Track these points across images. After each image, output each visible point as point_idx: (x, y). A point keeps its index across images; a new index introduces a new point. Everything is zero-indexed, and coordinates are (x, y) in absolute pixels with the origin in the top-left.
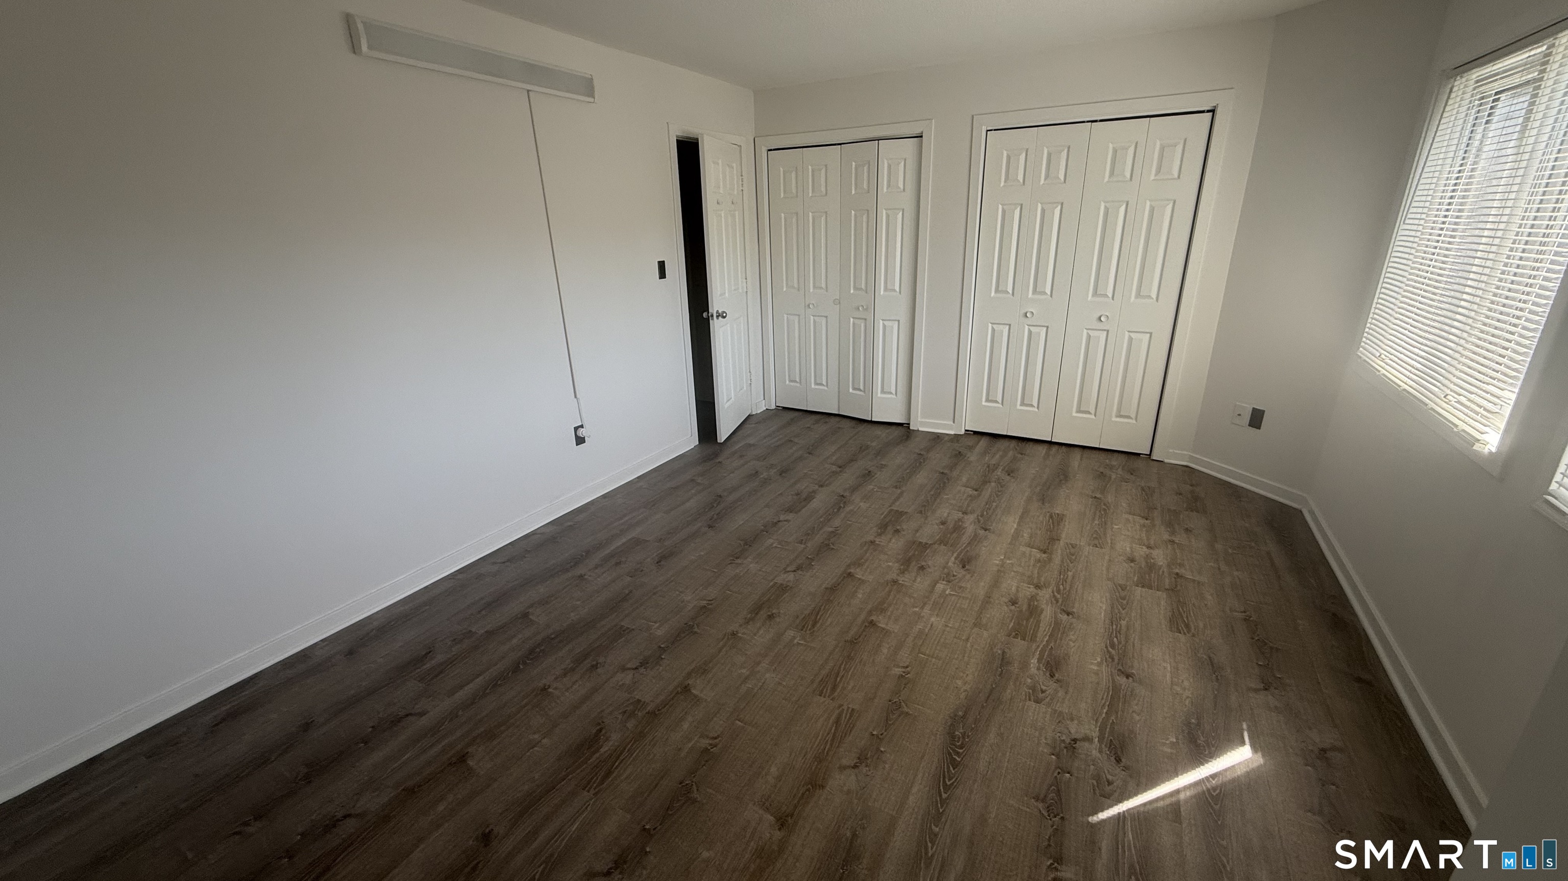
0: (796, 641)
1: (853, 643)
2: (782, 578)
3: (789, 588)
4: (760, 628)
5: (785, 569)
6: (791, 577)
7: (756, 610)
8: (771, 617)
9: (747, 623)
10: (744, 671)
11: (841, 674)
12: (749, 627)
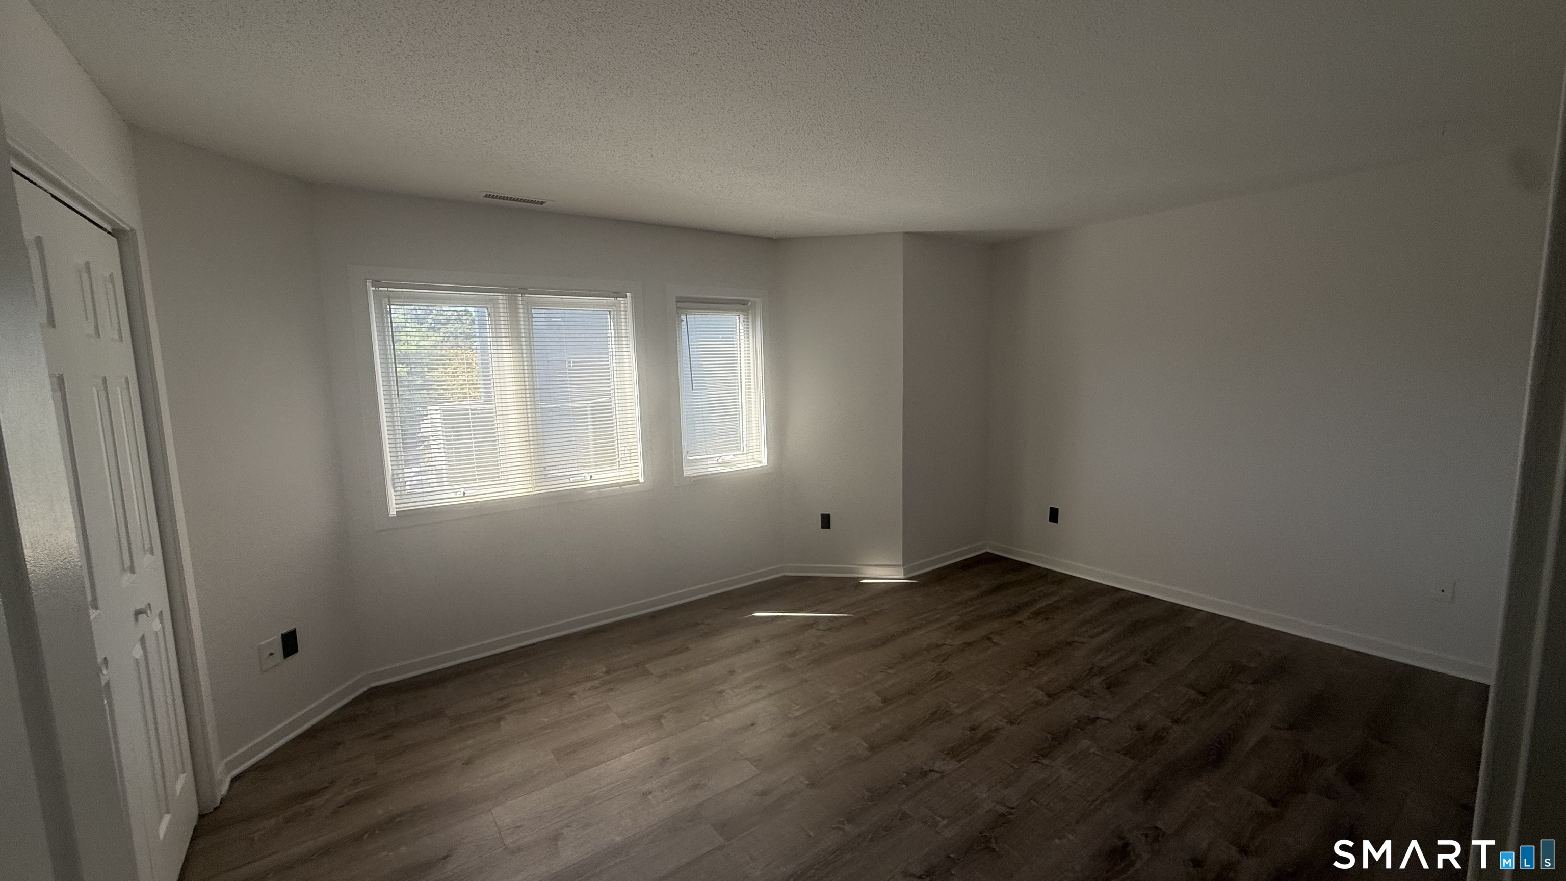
0: (956, 705)
1: (910, 693)
2: (950, 765)
3: (946, 752)
4: (986, 721)
5: (942, 777)
6: (938, 765)
7: (986, 739)
8: (973, 729)
9: (997, 729)
10: (1003, 696)
11: (930, 679)
12: (996, 725)
